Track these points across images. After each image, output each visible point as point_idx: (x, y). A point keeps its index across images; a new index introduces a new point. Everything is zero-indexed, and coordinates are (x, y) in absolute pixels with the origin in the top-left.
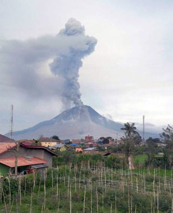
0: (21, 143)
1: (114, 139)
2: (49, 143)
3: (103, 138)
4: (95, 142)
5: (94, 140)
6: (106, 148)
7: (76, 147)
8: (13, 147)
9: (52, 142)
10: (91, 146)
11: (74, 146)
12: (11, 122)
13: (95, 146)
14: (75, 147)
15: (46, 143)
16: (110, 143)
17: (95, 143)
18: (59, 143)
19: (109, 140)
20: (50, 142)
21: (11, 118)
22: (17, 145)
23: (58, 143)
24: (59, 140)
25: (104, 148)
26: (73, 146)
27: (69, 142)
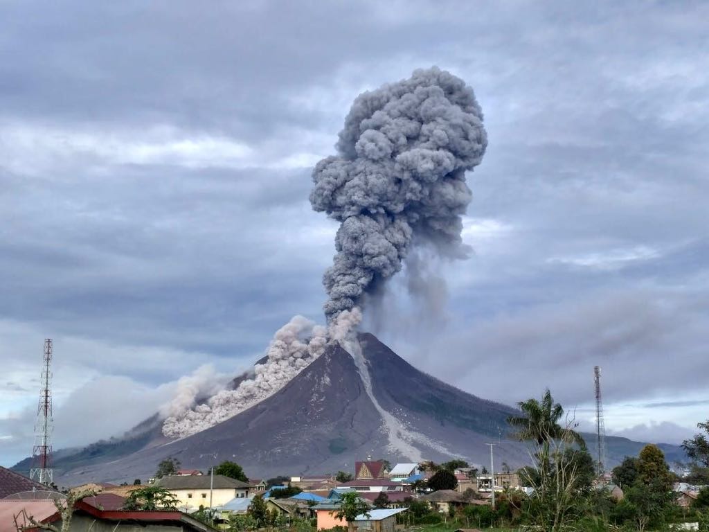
0: (80, 501)
1: (477, 470)
2: (204, 496)
3: (432, 466)
4: (398, 484)
5: (395, 476)
6: (445, 508)
7: (319, 510)
8: (44, 522)
9: (213, 488)
10: (381, 501)
11: (312, 503)
12: (42, 413)
13: (398, 502)
14: (313, 508)
15: (190, 496)
16: (462, 488)
17: (398, 489)
18: (244, 492)
19: (457, 472)
20: (207, 492)
21: (44, 394)
22: (61, 510)
23: (240, 493)
24: (246, 480)
25: (437, 507)
26: (307, 506)
27: (290, 487)
